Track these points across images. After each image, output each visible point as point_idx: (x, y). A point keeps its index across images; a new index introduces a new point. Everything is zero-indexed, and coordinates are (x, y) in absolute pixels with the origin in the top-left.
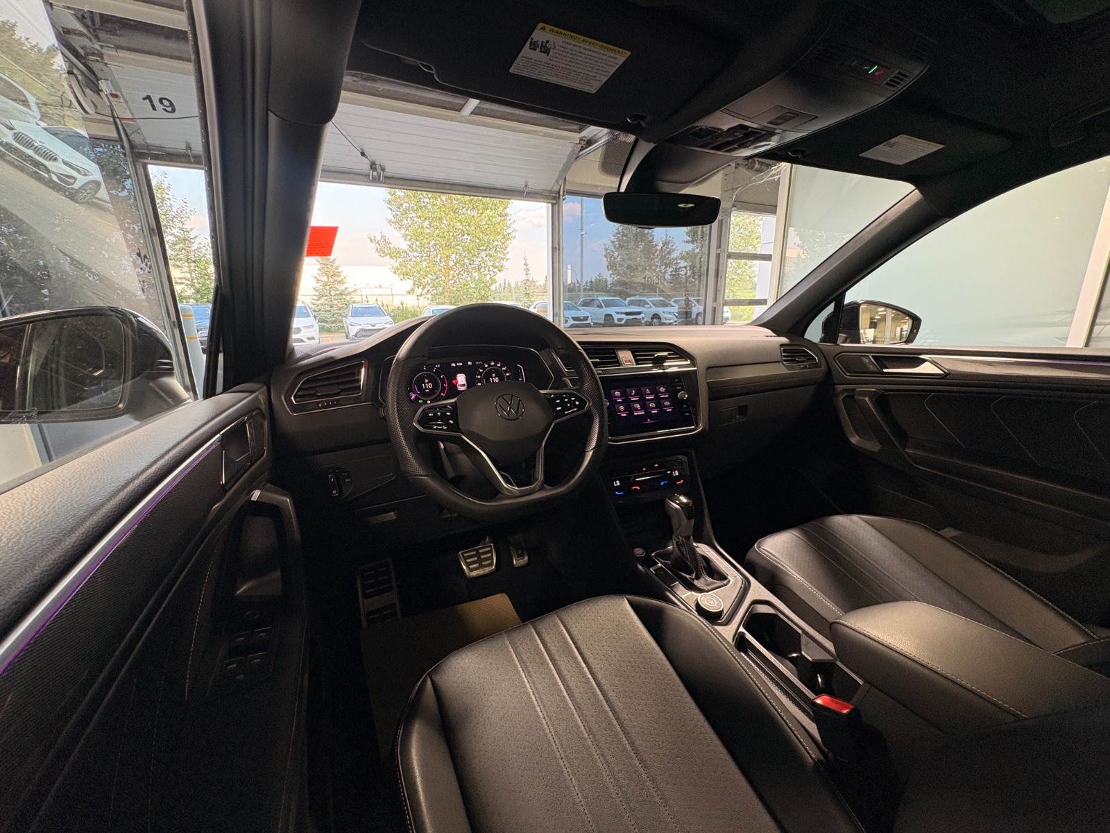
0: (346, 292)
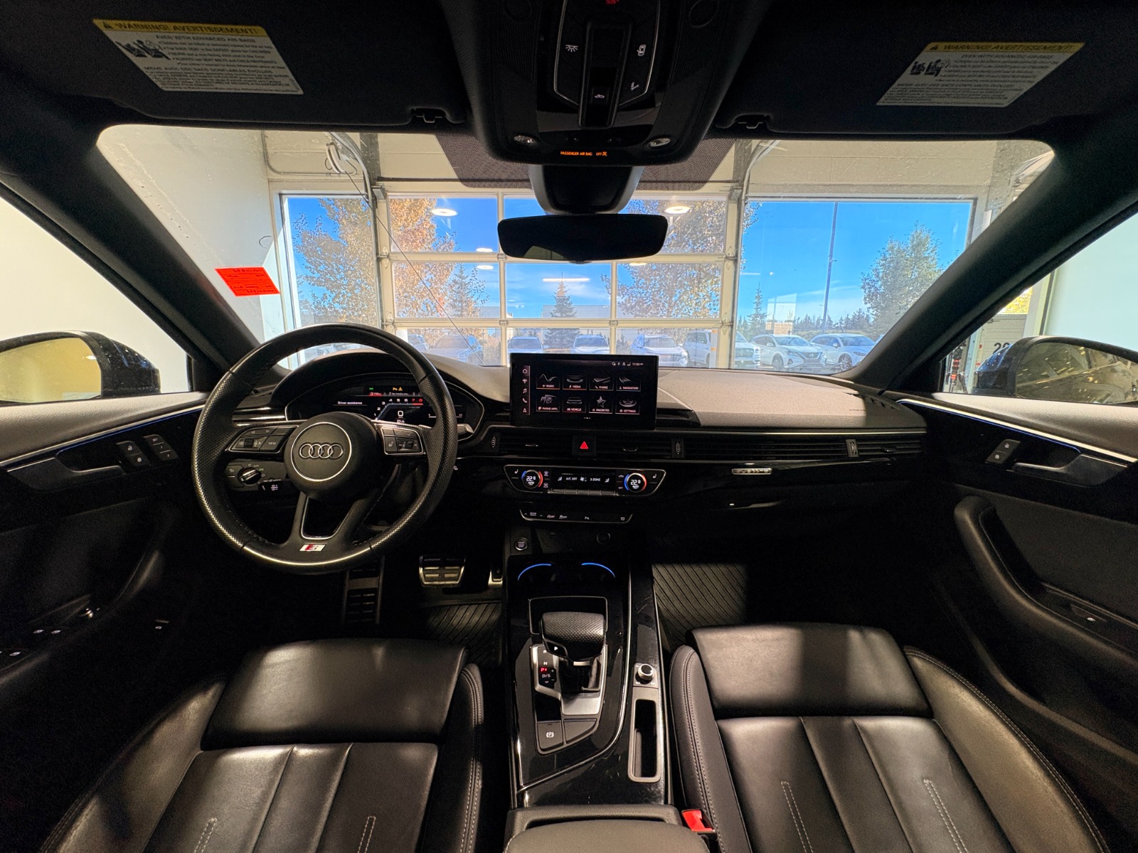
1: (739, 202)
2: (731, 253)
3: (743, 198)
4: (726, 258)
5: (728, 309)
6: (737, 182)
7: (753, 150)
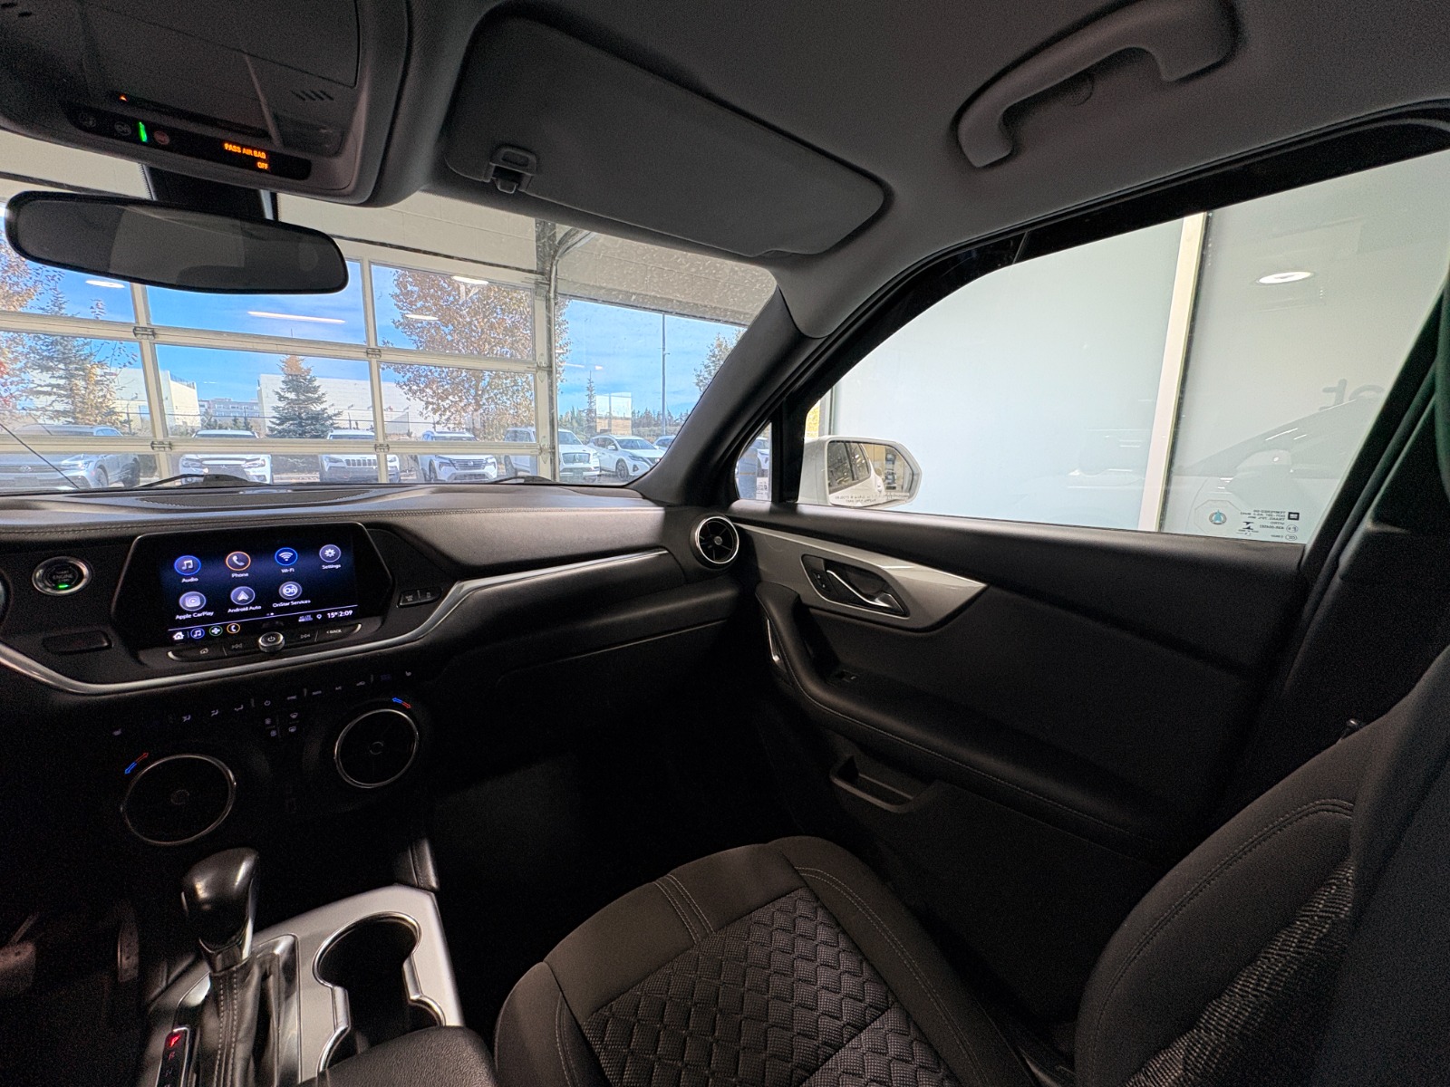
0: (325, 415)
1: (548, 300)
2: (544, 362)
3: (552, 295)
4: (539, 368)
5: (545, 431)
6: (542, 274)
7: (558, 239)
